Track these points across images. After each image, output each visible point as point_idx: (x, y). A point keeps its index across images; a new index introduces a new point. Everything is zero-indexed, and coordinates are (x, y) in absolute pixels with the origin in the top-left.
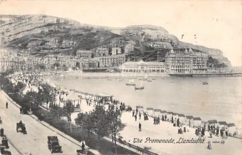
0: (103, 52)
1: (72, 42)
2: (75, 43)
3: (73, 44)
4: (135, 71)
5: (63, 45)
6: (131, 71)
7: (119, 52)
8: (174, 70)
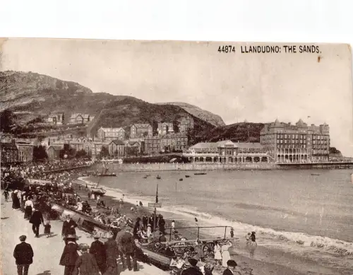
0: (144, 131)
1: (86, 116)
2: (91, 118)
3: (88, 119)
4: (215, 159)
5: (72, 121)
6: (209, 159)
7: (171, 130)
8: (283, 156)
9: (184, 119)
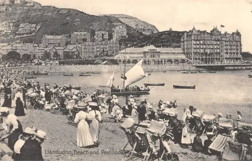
0: (82, 38)
1: (34, 26)
2: (38, 27)
5: (20, 30)
7: (106, 37)
8: (199, 58)
9: (117, 28)
